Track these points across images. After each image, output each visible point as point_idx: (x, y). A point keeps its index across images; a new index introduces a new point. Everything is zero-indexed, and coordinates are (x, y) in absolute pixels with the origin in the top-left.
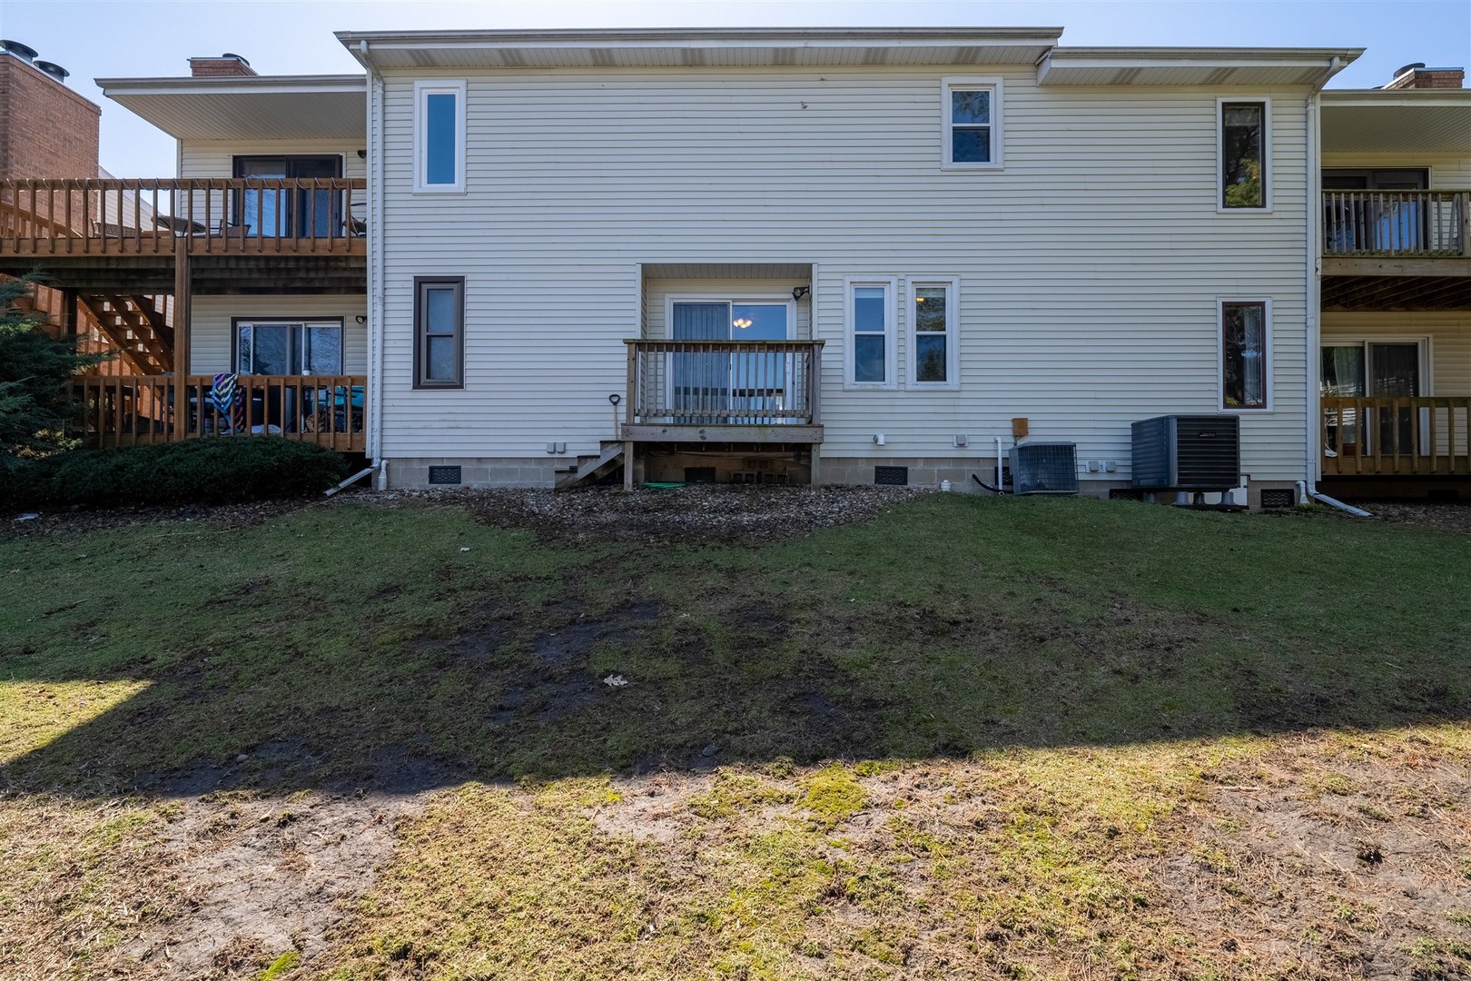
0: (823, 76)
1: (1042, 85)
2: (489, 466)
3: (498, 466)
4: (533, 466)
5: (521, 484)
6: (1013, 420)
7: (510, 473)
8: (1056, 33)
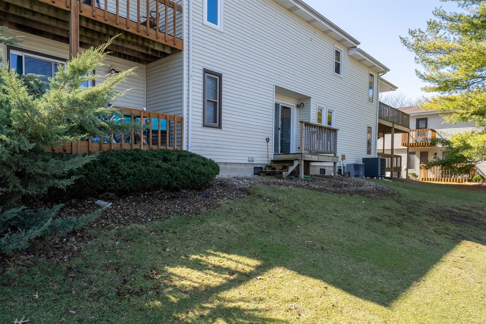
0: (315, 32)
1: (349, 56)
2: (229, 167)
3: (232, 166)
4: (243, 167)
5: (239, 175)
6: (342, 155)
7: (236, 170)
8: (358, 43)
